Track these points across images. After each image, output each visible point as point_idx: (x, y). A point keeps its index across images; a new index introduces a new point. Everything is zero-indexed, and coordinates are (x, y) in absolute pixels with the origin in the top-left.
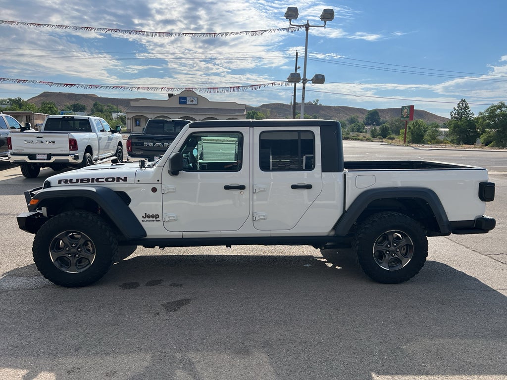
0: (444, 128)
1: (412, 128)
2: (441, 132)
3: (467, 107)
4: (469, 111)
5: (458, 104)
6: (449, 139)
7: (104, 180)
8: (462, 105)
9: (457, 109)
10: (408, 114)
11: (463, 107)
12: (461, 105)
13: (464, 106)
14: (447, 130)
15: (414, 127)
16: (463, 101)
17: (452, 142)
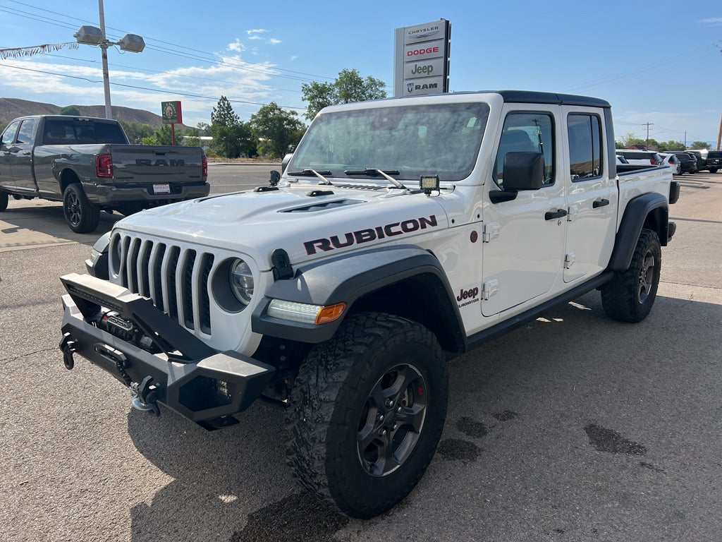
0: (206, 136)
1: (162, 135)
2: (204, 142)
3: (229, 108)
4: (233, 113)
5: (219, 104)
6: (214, 151)
7: (399, 228)
8: (224, 105)
9: (218, 109)
10: (174, 114)
11: (225, 108)
12: (222, 104)
13: (226, 105)
14: (211, 138)
15: (164, 133)
16: (224, 99)
17: (220, 154)
